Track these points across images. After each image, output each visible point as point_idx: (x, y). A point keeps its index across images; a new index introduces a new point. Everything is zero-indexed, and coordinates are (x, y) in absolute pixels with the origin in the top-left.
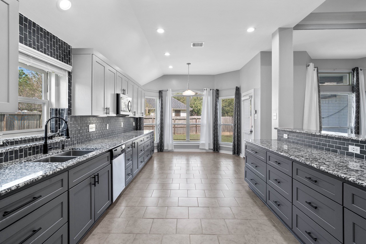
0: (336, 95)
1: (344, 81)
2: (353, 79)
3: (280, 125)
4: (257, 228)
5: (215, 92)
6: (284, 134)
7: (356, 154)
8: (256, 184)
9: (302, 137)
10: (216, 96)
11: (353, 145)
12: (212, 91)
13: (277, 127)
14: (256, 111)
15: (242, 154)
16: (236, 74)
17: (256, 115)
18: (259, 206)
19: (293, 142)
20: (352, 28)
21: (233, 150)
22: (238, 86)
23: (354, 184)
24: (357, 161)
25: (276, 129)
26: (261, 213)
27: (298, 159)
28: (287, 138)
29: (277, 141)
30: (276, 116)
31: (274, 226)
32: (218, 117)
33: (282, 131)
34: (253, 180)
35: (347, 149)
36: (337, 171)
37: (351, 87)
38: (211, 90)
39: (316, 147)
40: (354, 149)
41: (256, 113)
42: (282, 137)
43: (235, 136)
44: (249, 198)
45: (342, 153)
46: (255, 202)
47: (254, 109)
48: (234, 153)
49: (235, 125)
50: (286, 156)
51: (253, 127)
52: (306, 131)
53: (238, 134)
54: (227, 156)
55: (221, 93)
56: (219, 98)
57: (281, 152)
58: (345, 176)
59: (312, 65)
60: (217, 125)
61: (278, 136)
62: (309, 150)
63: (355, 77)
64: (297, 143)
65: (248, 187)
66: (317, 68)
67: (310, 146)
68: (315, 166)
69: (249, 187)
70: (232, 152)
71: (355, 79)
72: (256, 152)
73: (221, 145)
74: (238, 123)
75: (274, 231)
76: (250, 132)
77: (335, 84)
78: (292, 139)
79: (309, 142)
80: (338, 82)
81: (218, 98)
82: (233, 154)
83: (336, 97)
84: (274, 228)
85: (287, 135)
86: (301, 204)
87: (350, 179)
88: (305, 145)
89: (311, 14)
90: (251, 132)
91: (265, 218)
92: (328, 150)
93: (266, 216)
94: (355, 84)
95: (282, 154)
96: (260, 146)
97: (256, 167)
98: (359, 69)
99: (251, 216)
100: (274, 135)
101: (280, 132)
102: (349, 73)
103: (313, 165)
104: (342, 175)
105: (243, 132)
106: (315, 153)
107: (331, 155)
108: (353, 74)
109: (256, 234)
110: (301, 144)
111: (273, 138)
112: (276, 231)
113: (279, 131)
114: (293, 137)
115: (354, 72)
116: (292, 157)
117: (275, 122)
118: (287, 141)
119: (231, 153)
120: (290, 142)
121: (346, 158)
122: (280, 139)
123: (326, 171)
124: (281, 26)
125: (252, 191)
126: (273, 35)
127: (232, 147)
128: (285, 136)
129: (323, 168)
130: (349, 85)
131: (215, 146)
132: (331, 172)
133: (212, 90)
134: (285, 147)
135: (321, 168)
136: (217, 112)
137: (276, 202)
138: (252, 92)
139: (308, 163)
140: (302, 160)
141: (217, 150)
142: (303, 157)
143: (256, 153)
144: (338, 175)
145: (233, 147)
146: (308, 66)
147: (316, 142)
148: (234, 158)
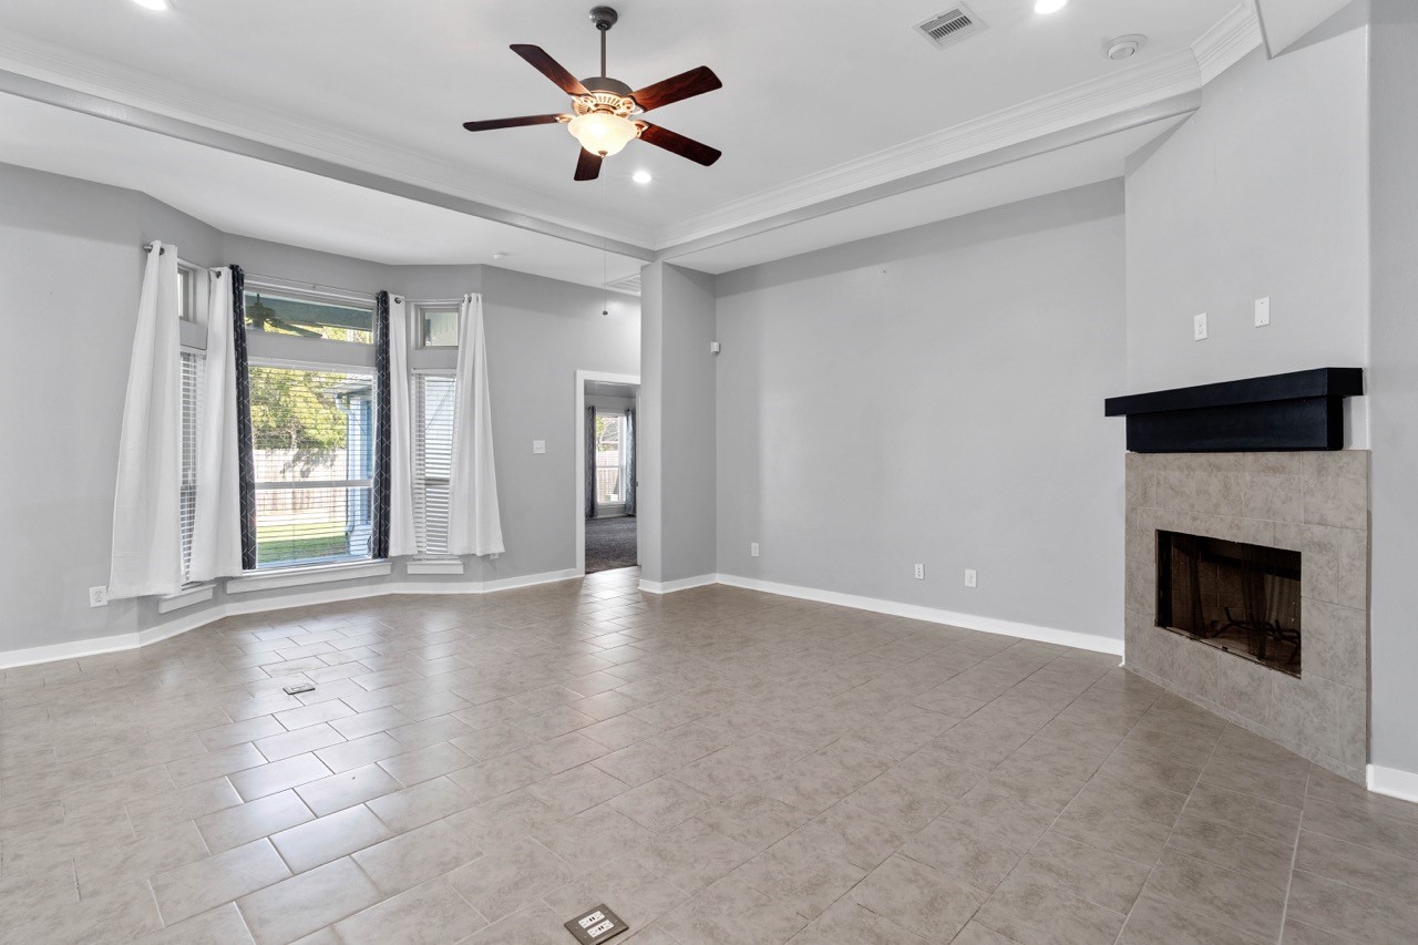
63: (380, 321)
66: (233, 267)
71: (379, 328)
94: (378, 342)
98: (392, 297)
108: (378, 312)
115: (378, 306)
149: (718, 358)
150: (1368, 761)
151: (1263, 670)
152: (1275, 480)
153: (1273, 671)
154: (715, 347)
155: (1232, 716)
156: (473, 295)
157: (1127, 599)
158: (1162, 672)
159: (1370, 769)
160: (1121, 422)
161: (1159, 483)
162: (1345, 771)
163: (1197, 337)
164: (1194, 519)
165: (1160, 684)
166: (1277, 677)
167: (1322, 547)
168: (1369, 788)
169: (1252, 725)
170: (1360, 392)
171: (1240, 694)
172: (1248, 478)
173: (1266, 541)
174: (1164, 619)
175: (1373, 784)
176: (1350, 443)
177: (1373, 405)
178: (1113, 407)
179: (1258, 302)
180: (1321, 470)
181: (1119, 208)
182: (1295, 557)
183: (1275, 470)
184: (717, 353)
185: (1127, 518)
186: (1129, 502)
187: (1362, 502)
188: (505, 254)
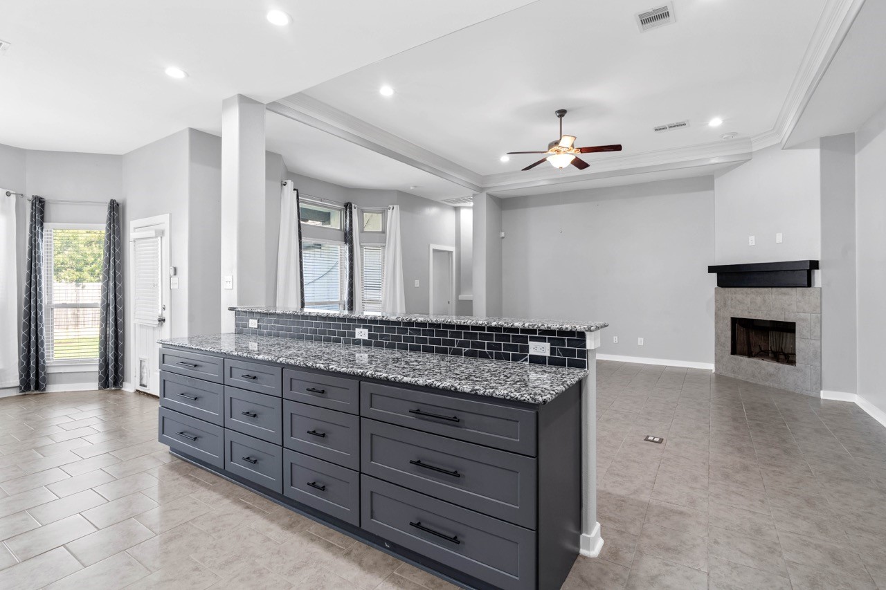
0: (320, 245)
1: (332, 220)
2: (346, 221)
3: (240, 301)
4: (214, 529)
5: (29, 205)
6: (251, 320)
7: (364, 340)
8: (195, 439)
9: (285, 323)
10: (33, 216)
11: (359, 327)
12: (17, 198)
13: (235, 305)
14: (175, 269)
15: (130, 382)
16: (112, 162)
17: (175, 279)
18: (206, 486)
19: (269, 335)
20: (350, 140)
21: (100, 377)
22: (118, 199)
23: (373, 380)
24: (367, 350)
25: (231, 309)
26: (215, 496)
27: (292, 362)
28: (256, 327)
29: (233, 336)
30: (231, 283)
31: (248, 507)
32: (43, 284)
33: (244, 314)
34: (186, 432)
35: (353, 335)
36: (351, 367)
37: (343, 233)
38: (8, 194)
39: (309, 339)
40: (362, 334)
41: (175, 274)
42: (246, 326)
43: (106, 337)
44: (177, 479)
45: (347, 342)
46: (195, 480)
47: (171, 265)
48: (104, 384)
49: (108, 305)
50: (270, 359)
51: (168, 308)
52: (293, 310)
53: (116, 332)
54: (77, 399)
55: (51, 211)
56: (44, 224)
57: (259, 355)
58: (362, 371)
59: (290, 184)
60: (38, 307)
61: (237, 325)
62: (301, 344)
63: (348, 218)
64: (277, 335)
65: (170, 456)
66: (297, 190)
67: (300, 338)
68: (322, 366)
69: (173, 455)
70: (97, 384)
71: (348, 221)
72: (195, 366)
73: (50, 370)
74: (115, 299)
75: (247, 516)
76: (159, 321)
77: (318, 224)
78: (266, 327)
79: (298, 330)
80: (324, 222)
81: (42, 225)
82: (100, 389)
83: (320, 248)
84: (247, 512)
85: (256, 321)
86: (300, 440)
87: (368, 374)
88: (292, 337)
89: (300, 93)
90: (162, 320)
91: (227, 502)
92: (328, 340)
93: (227, 497)
94: (348, 229)
95: (261, 357)
96: (208, 349)
97: (196, 399)
98: (353, 205)
99: (192, 512)
100: (228, 322)
101: (241, 315)
102: (341, 210)
103: (318, 365)
104: (359, 371)
105: (135, 325)
106: (313, 347)
107: (333, 347)
108: (346, 213)
109: (214, 539)
110: (284, 336)
111: (223, 331)
112: (253, 514)
113: (238, 313)
114: (268, 324)
115: (346, 210)
116: (281, 359)
117: (229, 294)
118: (257, 333)
119: (94, 386)
120: (262, 335)
121: (353, 348)
122: (241, 330)
123: (338, 369)
124: (246, 92)
125: (180, 461)
126: (226, 104)
127: (97, 369)
128: (253, 323)
129: (333, 367)
130: (340, 230)
131: (28, 375)
132: (344, 370)
133: (13, 198)
134: (253, 346)
135: (330, 367)
136: (40, 269)
137: (248, 458)
138: (163, 220)
139: (310, 364)
140: (299, 361)
141: (37, 387)
142: (298, 356)
143: (196, 368)
144: (354, 373)
145: (100, 368)
146: (285, 185)
147: (311, 329)
148: (104, 400)
149: (503, 240)
150: (821, 389)
151: (780, 365)
152: (785, 298)
153: (784, 365)
154: (503, 234)
155: (767, 384)
156: (395, 206)
157: (716, 346)
158: (734, 372)
159: (822, 392)
160: (715, 275)
161: (732, 299)
162: (813, 394)
163: (750, 244)
164: (750, 313)
165: (733, 377)
166: (787, 367)
167: (804, 320)
168: (822, 398)
169: (776, 386)
170: (818, 268)
171: (771, 375)
172: (773, 297)
173: (781, 319)
174: (734, 351)
175: (822, 397)
176: (814, 285)
177: (822, 273)
178: (712, 269)
179: (777, 234)
180: (803, 294)
181: (712, 187)
182: (794, 324)
183: (785, 294)
184: (503, 238)
185: (716, 313)
186: (717, 307)
187: (818, 304)
188: (416, 187)
